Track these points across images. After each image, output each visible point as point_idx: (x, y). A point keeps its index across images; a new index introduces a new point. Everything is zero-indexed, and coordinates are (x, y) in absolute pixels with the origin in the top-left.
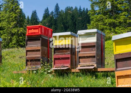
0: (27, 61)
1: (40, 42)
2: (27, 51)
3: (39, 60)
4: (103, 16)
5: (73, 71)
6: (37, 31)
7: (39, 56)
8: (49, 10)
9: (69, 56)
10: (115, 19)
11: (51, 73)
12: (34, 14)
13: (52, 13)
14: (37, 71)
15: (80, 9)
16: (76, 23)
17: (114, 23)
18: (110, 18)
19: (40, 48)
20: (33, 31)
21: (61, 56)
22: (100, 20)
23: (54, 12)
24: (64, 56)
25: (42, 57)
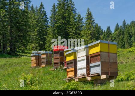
0: (54, 64)
1: (59, 54)
8: (119, 25)
12: (109, 28)
13: (121, 26)
19: (59, 57)
23: (122, 26)
25: (60, 62)
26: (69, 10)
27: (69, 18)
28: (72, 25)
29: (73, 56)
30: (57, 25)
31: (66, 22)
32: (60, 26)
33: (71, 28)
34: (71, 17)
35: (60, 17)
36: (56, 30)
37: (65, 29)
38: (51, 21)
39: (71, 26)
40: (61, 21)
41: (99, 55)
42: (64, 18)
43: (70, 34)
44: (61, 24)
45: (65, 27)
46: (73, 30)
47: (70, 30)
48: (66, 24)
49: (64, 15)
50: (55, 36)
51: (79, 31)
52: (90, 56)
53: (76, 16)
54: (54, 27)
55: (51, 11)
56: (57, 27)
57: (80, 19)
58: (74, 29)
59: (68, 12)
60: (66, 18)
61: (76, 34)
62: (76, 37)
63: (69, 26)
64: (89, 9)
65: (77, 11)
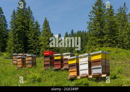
0: (44, 65)
1: (49, 58)
2: (44, 61)
3: (49, 65)
4: (95, 37)
5: (62, 69)
6: (48, 53)
7: (49, 63)
9: (60, 63)
10: (101, 38)
11: (53, 70)
14: (48, 69)
15: (85, 32)
16: (83, 40)
17: (101, 41)
18: (99, 38)
19: (49, 60)
20: (46, 53)
21: (57, 63)
22: (93, 40)
23: (70, 34)
24: (58, 63)
25: (50, 64)
26: (28, 17)
27: (28, 24)
28: (31, 30)
29: (76, 60)
30: (17, 30)
31: (25, 27)
32: (20, 31)
33: (30, 33)
34: (30, 23)
35: (20, 22)
36: (17, 34)
37: (25, 34)
38: (12, 26)
39: (30, 32)
40: (21, 26)
41: (100, 61)
42: (23, 24)
43: (30, 38)
44: (21, 29)
45: (25, 32)
46: (31, 35)
47: (29, 35)
48: (25, 29)
49: (24, 21)
50: (16, 39)
51: (37, 36)
52: (92, 61)
53: (34, 23)
54: (14, 31)
55: (12, 16)
56: (18, 31)
57: (38, 26)
58: (33, 34)
59: (27, 19)
60: (25, 24)
61: (34, 39)
62: (35, 41)
63: (28, 31)
64: (46, 18)
65: (34, 18)
